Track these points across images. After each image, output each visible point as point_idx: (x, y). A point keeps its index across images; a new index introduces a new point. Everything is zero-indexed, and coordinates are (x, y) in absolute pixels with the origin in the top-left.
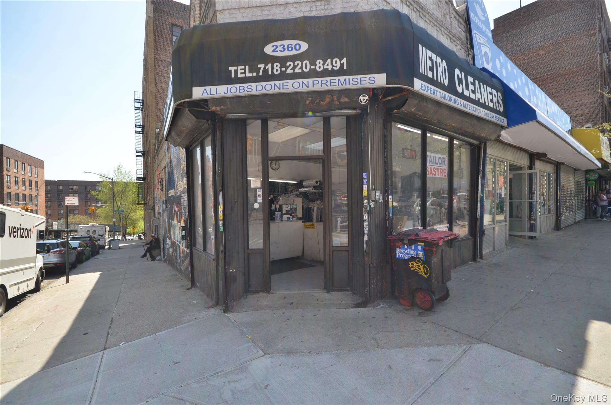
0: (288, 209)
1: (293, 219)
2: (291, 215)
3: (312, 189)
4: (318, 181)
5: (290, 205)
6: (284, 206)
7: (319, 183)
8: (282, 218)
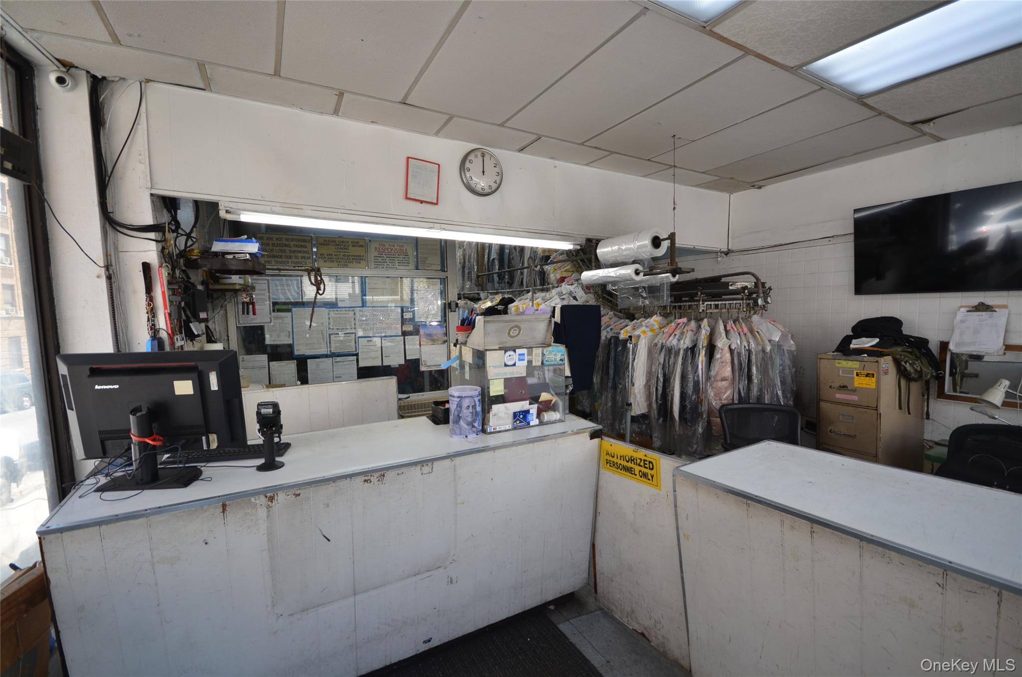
0: (520, 370)
1: (547, 416)
2: (535, 400)
3: (637, 273)
4: (663, 235)
5: (530, 348)
6: (493, 359)
7: (665, 245)
8: (484, 422)
